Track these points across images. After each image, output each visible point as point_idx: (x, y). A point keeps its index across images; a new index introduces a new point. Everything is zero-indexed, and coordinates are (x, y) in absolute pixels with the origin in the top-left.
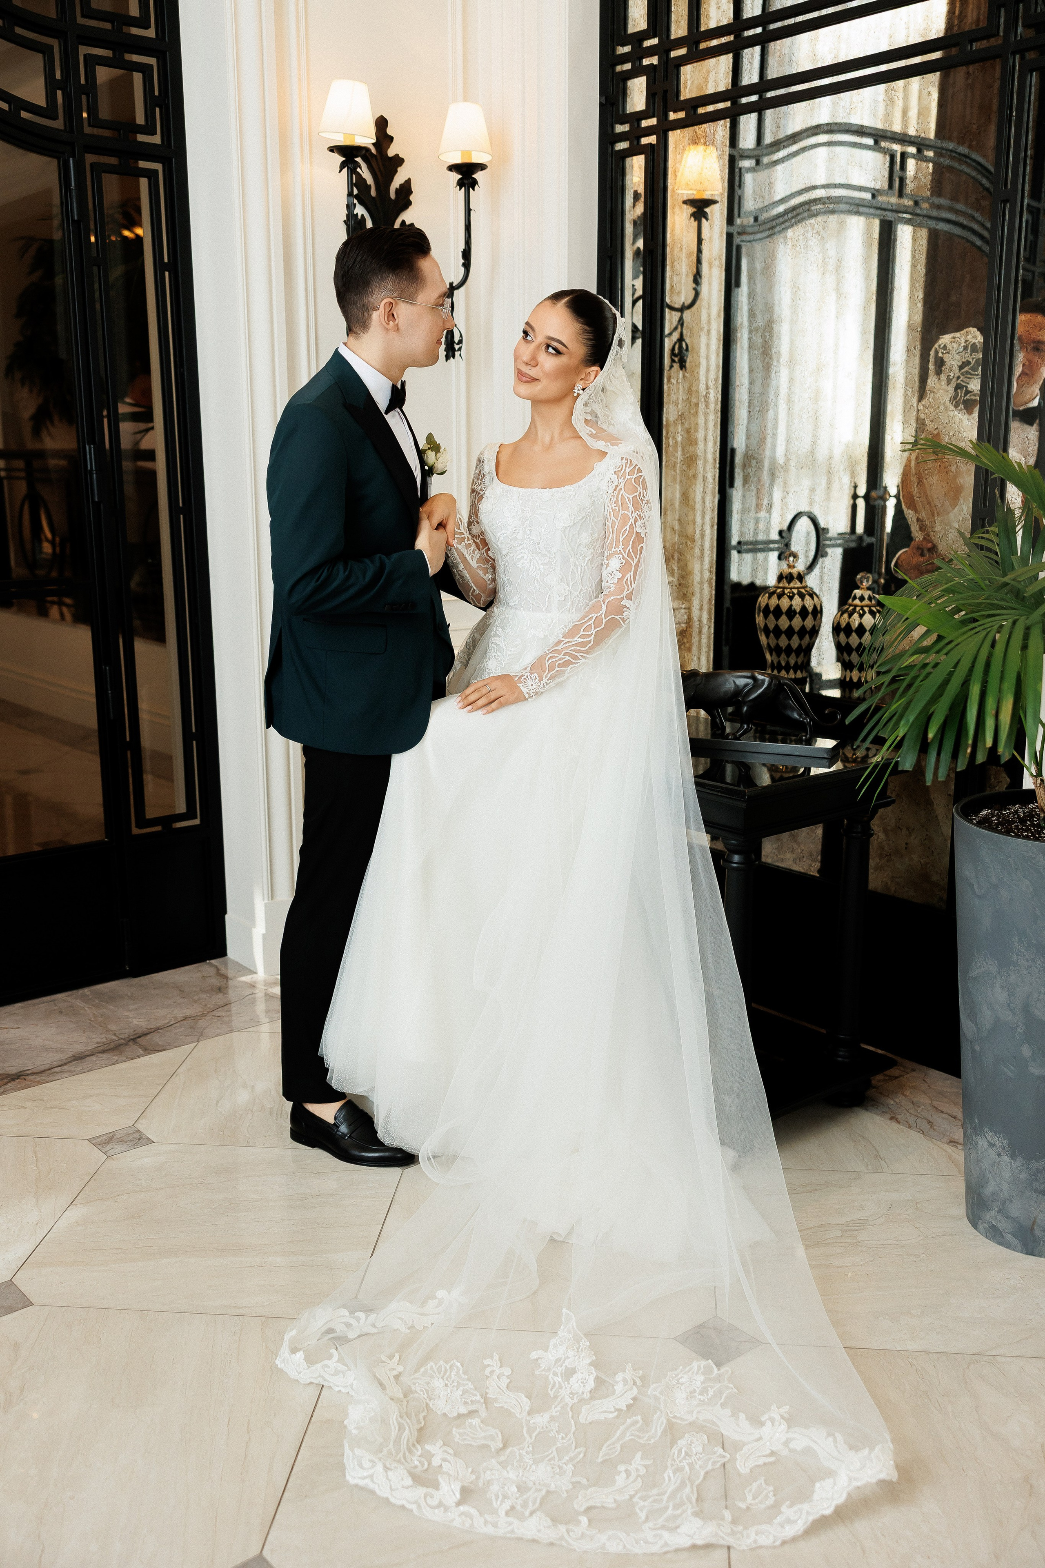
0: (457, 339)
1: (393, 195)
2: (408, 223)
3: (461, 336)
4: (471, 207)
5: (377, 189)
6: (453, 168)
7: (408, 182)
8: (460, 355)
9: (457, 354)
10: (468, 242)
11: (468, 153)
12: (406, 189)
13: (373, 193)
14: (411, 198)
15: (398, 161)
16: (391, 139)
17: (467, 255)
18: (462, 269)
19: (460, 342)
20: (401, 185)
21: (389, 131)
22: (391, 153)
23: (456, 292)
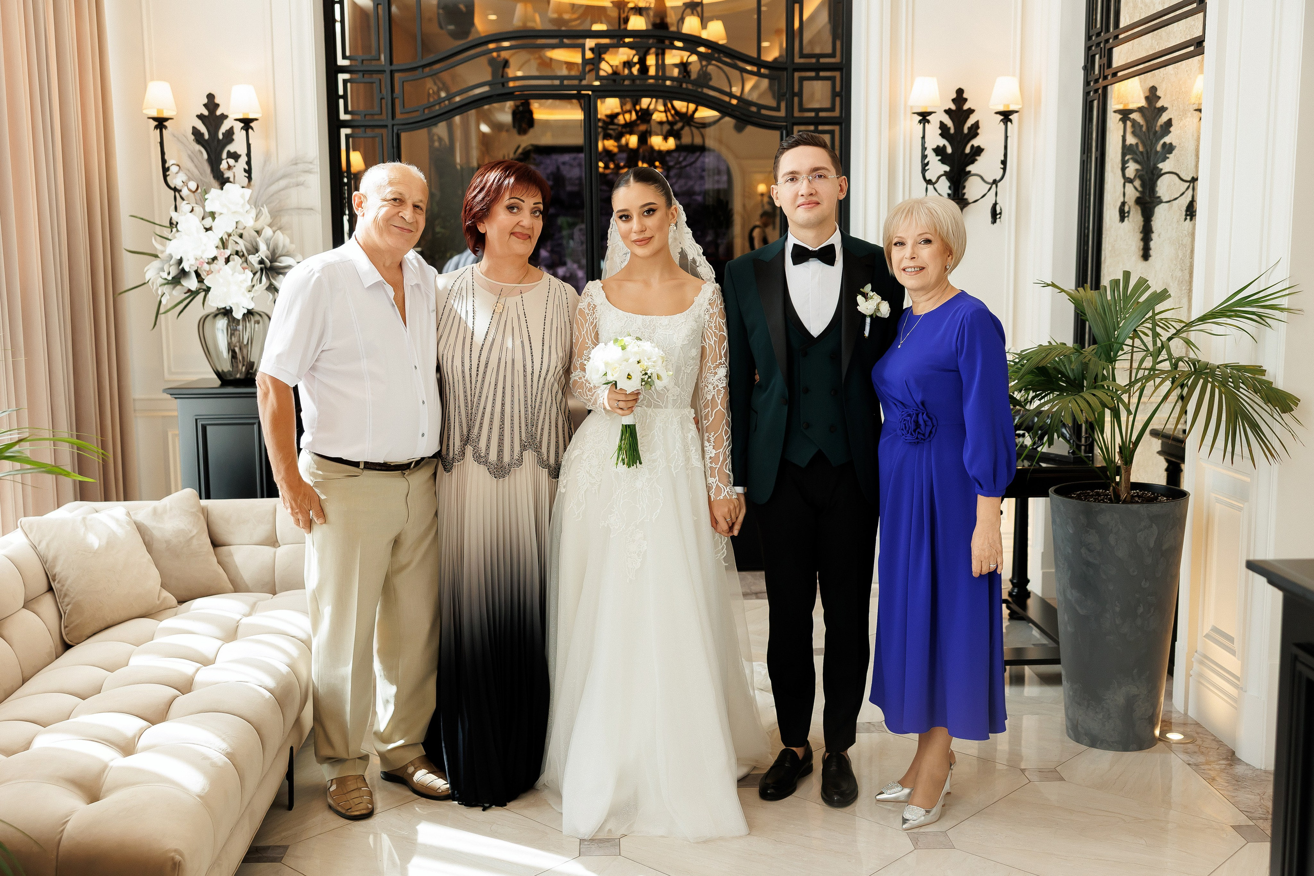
0: (998, 212)
1: (966, 131)
2: (976, 145)
3: (1001, 210)
4: (1008, 135)
5: (955, 129)
6: (997, 113)
7: (977, 122)
8: (1000, 221)
9: (998, 220)
10: (1005, 155)
11: (1008, 106)
12: (976, 126)
13: (952, 131)
14: (979, 131)
15: (971, 111)
16: (966, 100)
17: (1004, 163)
18: (1002, 171)
19: (1000, 213)
20: (972, 125)
21: (965, 96)
22: (966, 107)
23: (999, 184)
